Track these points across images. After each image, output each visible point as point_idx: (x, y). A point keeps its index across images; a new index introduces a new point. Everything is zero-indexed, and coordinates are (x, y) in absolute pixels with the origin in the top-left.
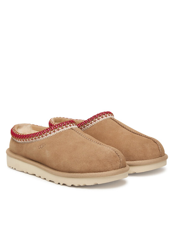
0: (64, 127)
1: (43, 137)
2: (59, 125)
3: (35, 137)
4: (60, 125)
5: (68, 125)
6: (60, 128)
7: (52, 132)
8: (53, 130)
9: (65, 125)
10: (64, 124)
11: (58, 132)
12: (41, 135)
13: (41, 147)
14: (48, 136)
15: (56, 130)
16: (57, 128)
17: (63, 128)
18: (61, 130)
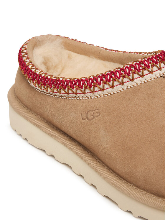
0: (146, 72)
1: (93, 92)
2: (133, 66)
3: (74, 90)
4: (136, 68)
5: (155, 68)
6: (136, 76)
7: (116, 83)
8: (119, 78)
9: (148, 67)
10: (145, 65)
11: (130, 84)
12: (90, 87)
13: (89, 117)
14: (105, 92)
15: (125, 80)
16: (129, 75)
17: (142, 76)
18: (138, 81)
